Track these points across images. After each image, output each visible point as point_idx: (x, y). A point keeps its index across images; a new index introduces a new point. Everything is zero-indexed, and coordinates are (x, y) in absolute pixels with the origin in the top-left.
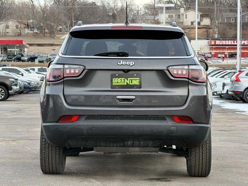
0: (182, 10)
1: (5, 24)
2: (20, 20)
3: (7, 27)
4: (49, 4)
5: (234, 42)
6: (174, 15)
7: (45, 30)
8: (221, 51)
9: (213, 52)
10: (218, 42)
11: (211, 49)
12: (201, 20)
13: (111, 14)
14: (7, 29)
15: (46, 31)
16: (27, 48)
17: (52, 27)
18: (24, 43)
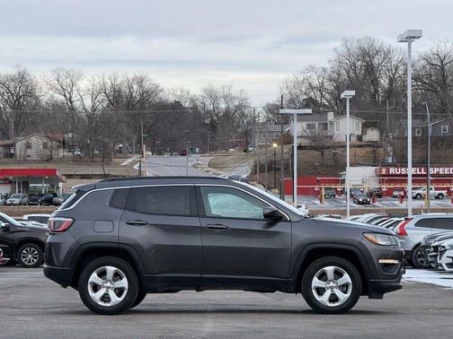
0: (331, 116)
1: (24, 141)
2: (50, 135)
3: (28, 146)
4: (100, 107)
5: (420, 171)
6: (317, 125)
7: (93, 150)
8: (398, 186)
9: (385, 187)
10: (392, 171)
11: (381, 182)
12: (364, 132)
13: (207, 122)
14: (29, 150)
15: (96, 152)
16: (63, 182)
17: (105, 146)
18: (58, 173)
